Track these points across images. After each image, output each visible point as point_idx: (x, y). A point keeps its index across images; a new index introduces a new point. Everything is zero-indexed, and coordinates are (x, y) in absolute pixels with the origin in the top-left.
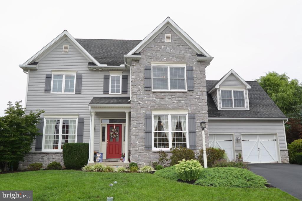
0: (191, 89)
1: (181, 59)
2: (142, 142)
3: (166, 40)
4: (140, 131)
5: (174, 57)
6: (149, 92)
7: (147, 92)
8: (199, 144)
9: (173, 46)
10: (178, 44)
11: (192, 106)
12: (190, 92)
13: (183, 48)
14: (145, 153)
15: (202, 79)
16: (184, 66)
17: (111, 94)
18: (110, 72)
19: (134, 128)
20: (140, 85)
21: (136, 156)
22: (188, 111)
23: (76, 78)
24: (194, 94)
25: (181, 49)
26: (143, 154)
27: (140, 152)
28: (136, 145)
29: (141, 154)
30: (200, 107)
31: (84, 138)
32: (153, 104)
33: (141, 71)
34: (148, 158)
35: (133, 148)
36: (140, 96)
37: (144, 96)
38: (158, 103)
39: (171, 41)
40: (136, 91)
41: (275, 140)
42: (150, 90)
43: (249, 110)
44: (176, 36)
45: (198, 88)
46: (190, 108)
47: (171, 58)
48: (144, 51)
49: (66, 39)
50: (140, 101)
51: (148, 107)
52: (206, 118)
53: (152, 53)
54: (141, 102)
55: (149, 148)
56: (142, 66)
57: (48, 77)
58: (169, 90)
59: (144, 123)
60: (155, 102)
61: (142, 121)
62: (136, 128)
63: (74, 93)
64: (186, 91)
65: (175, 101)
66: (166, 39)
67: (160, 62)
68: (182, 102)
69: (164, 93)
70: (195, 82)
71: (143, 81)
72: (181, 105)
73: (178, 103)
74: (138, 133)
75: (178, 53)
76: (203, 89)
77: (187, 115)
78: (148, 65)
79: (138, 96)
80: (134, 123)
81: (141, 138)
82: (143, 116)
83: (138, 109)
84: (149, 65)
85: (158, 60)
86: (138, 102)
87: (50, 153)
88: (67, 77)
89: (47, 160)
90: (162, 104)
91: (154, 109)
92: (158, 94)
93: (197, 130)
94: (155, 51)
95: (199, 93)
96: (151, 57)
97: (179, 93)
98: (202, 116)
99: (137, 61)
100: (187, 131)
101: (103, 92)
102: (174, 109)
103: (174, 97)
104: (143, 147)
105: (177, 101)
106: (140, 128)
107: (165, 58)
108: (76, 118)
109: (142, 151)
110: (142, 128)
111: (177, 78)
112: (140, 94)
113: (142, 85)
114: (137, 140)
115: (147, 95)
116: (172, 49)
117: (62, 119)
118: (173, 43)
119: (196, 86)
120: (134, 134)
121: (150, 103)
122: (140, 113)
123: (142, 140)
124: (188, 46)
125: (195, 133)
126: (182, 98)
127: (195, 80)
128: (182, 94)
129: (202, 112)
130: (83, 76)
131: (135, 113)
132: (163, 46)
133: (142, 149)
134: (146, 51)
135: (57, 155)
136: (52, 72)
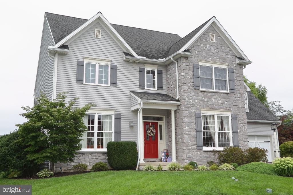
0: (232, 91)
1: (224, 60)
2: (194, 141)
3: (210, 40)
4: (192, 130)
5: (218, 58)
6: (198, 91)
7: (197, 91)
8: (241, 144)
9: (217, 46)
10: (220, 45)
11: (234, 107)
12: (232, 93)
13: (225, 49)
14: (197, 153)
15: (241, 82)
16: (226, 67)
17: (148, 89)
18: (145, 65)
19: (186, 127)
20: (190, 83)
21: (189, 156)
22: (231, 112)
23: (111, 69)
24: (235, 96)
25: (223, 50)
26: (196, 153)
27: (193, 151)
28: (189, 144)
29: (193, 153)
30: (240, 108)
31: (121, 136)
32: (202, 103)
33: (191, 69)
34: (199, 157)
35: (186, 147)
36: (191, 94)
37: (194, 95)
38: (206, 103)
39: (214, 41)
40: (187, 90)
41: (269, 142)
42: (198, 89)
43: (248, 112)
44: (219, 36)
45: (238, 90)
46: (233, 109)
47: (215, 58)
48: (192, 48)
49: (98, 22)
50: (190, 99)
51: (198, 106)
52: (245, 119)
53: (199, 52)
54: (191, 101)
55: (201, 147)
56: (190, 63)
57: (80, 65)
58: (215, 90)
59: (195, 122)
60: (203, 101)
61: (193, 120)
62: (188, 127)
63: (109, 85)
64: (228, 92)
65: (220, 102)
66: (210, 38)
67: (206, 61)
68: (226, 102)
69: (211, 93)
70: (235, 84)
71: (192, 79)
72: (225, 106)
73: (222, 103)
74: (190, 132)
75: (220, 53)
76: (242, 91)
77: (230, 115)
78: (195, 63)
79: (189, 95)
80: (186, 122)
81: (193, 138)
82: (194, 115)
83: (189, 108)
84: (197, 64)
85: (204, 60)
86: (188, 101)
87: (86, 153)
88: (100, 66)
89: (83, 161)
90: (209, 104)
91: (204, 108)
92: (205, 93)
93: (239, 131)
94: (201, 49)
95: (239, 95)
96: (198, 56)
97: (223, 94)
98: (242, 117)
99: (186, 58)
100: (231, 131)
101: (138, 87)
102: (220, 109)
103: (219, 97)
104: (195, 147)
105: (222, 102)
106: (192, 127)
107: (210, 58)
108: (113, 114)
109: (194, 151)
110: (194, 127)
111: (220, 79)
112: (190, 92)
113: (191, 83)
114: (189, 139)
115: (196, 94)
116: (215, 49)
117: (97, 114)
118: (216, 43)
119: (236, 87)
120: (186, 133)
121: (199, 102)
122: (191, 112)
123: (194, 140)
124: (229, 48)
125: (237, 134)
126: (225, 99)
127: (235, 82)
128: (225, 95)
129: (242, 114)
130: (118, 67)
131: (187, 111)
132: (208, 46)
133: (194, 149)
134: (194, 49)
135: (94, 154)
136: (84, 59)
